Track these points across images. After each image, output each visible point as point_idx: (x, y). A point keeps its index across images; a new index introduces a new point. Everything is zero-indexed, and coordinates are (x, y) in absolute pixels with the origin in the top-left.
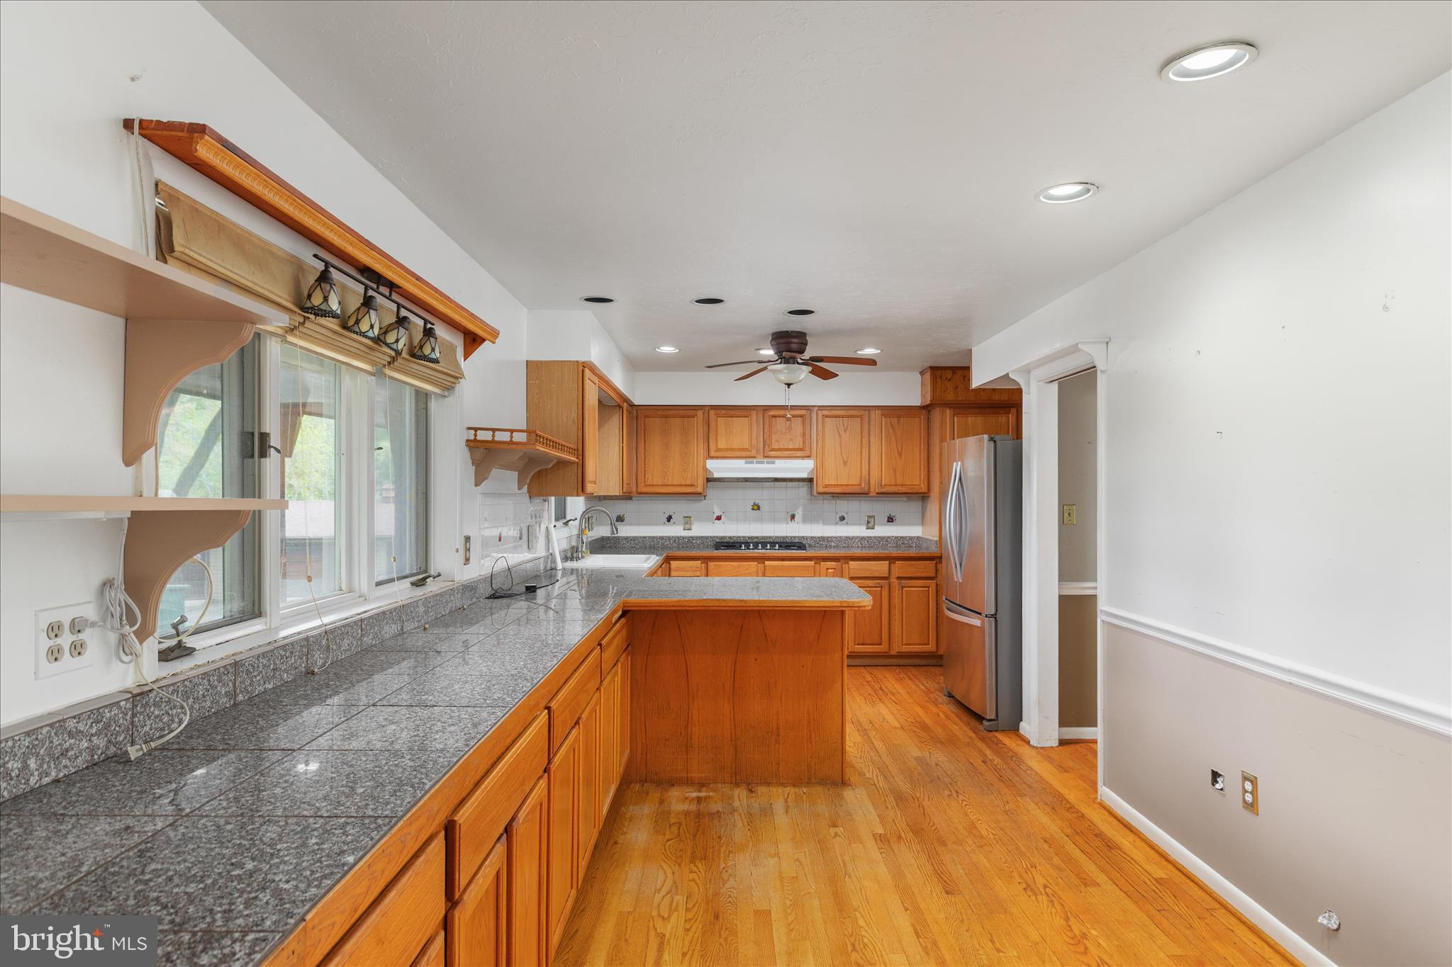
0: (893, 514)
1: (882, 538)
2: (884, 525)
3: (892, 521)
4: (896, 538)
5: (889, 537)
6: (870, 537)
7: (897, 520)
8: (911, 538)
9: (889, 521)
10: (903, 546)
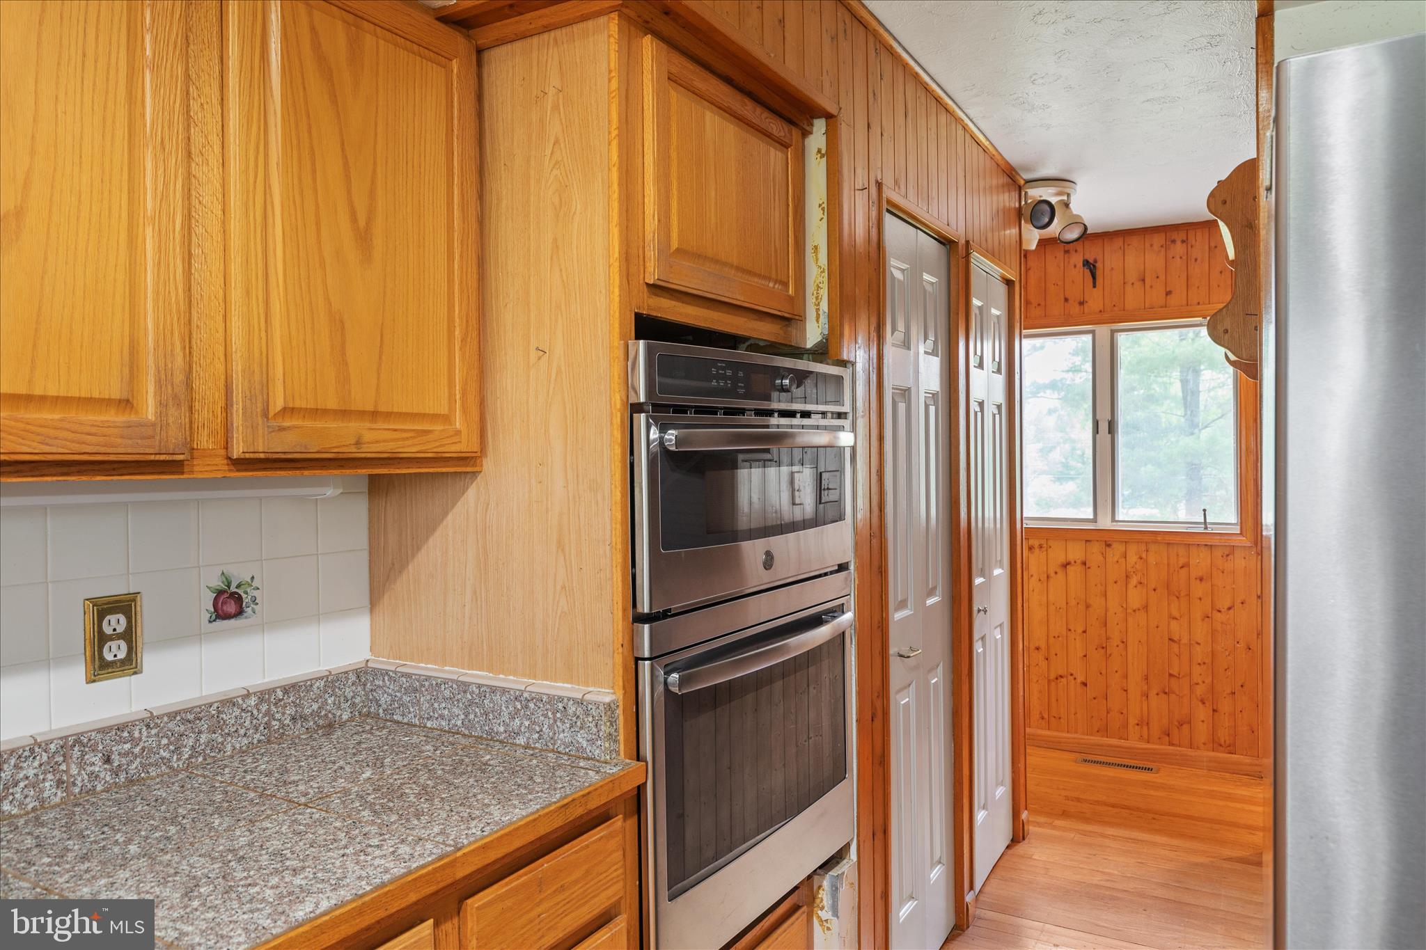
0: (240, 573)
1: (189, 717)
2: (197, 637)
3: (240, 613)
4: (264, 695)
5: (230, 702)
6: (120, 728)
7: (264, 599)
8: (332, 682)
9: (220, 614)
10: (298, 729)
